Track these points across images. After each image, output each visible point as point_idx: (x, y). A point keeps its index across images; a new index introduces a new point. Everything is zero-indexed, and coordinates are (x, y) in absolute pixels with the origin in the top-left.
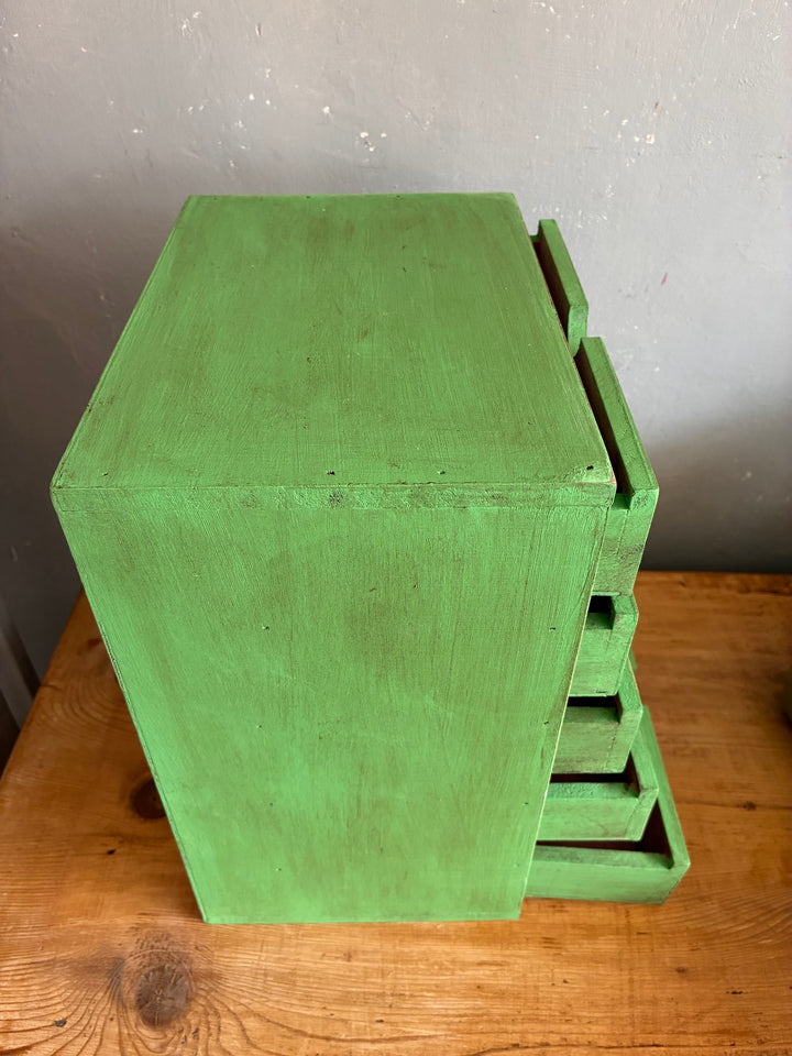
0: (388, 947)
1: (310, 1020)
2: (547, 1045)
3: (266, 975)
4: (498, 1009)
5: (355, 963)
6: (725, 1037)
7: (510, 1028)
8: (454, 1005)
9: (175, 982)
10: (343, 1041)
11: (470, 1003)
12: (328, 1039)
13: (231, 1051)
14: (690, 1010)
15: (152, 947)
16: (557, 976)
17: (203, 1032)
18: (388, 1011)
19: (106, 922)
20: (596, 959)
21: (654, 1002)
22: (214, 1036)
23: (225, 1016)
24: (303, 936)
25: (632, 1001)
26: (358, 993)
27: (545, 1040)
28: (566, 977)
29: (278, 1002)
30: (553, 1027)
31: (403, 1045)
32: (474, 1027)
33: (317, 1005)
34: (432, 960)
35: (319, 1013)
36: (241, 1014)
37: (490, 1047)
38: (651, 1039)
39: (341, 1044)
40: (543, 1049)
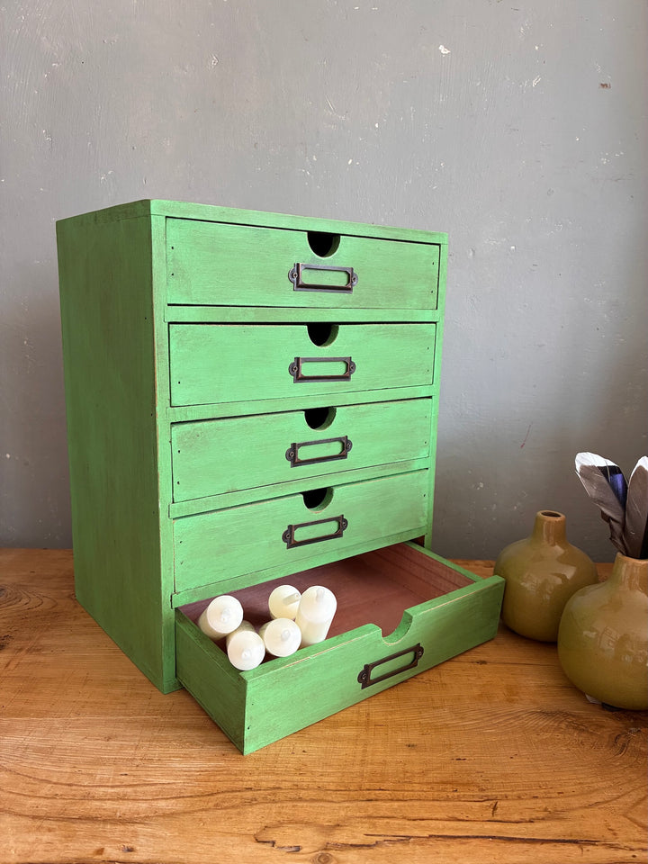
0: (147, 733)
1: (57, 774)
2: (279, 788)
3: (26, 748)
4: (238, 767)
5: (113, 742)
6: (449, 786)
7: (247, 778)
8: (198, 765)
10: (84, 786)
11: (212, 764)
12: (70, 785)
14: (416, 769)
16: (298, 748)
18: (134, 768)
20: (335, 739)
21: (384, 763)
24: (70, 728)
25: (363, 763)
26: (109, 759)
27: (277, 786)
28: (306, 749)
29: (32, 763)
30: (287, 778)
31: (140, 789)
32: (212, 778)
33: (67, 765)
35: (69, 770)
37: (224, 789)
38: (377, 786)
39: (82, 788)
40: (274, 791)
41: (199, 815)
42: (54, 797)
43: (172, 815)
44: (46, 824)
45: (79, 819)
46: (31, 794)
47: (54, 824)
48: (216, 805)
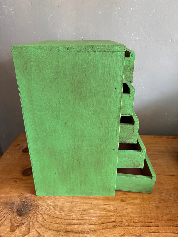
0: (82, 201)
1: (60, 215)
2: (122, 222)
3: (50, 206)
4: (109, 214)
5: (73, 204)
6: (170, 221)
7: (112, 218)
8: (98, 213)
9: (27, 207)
10: (69, 220)
11: (102, 212)
12: (65, 219)
13: (39, 222)
14: (160, 215)
15: (22, 200)
16: (124, 207)
17: (32, 217)
18: (81, 214)
19: (12, 195)
20: (135, 204)
21: (150, 213)
22: (35, 218)
23: (39, 214)
24: (60, 198)
25: (144, 213)
26: (73, 210)
27: (122, 221)
28: (127, 208)
29: (53, 211)
30: (124, 218)
31: (84, 221)
32: (103, 217)
33: (63, 212)
34: (93, 204)
35: (63, 214)
36: (43, 214)
37: (107, 222)
38: (150, 221)
39: (68, 220)
40: (121, 223)
41: (102, 230)
42: (61, 224)
43: (94, 231)
44: (61, 233)
45: (69, 231)
46: (54, 222)
47: (63, 234)
48: (106, 227)
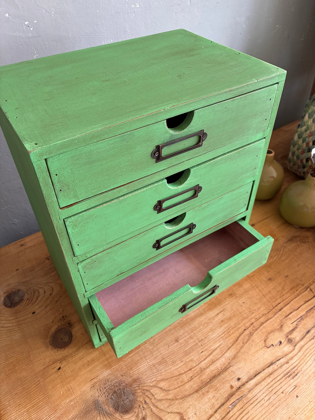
0: (187, 329)
1: (180, 369)
2: (253, 323)
3: (154, 366)
4: (232, 323)
5: (181, 341)
6: (294, 290)
7: (239, 326)
8: (219, 331)
9: (124, 393)
10: (196, 366)
11: (223, 327)
12: (190, 369)
13: (162, 398)
14: (280, 288)
15: (105, 388)
16: (240, 303)
17: (148, 400)
18: (202, 347)
19: (79, 393)
20: (246, 291)
21: (270, 292)
22: (153, 398)
23: (151, 389)
24: (157, 345)
25: (264, 296)
26: (189, 349)
27: (251, 323)
28: (243, 301)
29: (165, 371)
30: (250, 318)
31: (214, 354)
32: (230, 333)
33: (179, 362)
34: (203, 324)
35: (182, 364)
36: (156, 384)
37: (238, 335)
38: (277, 303)
39: (196, 368)
40: (252, 325)
41: (242, 351)
42: (192, 378)
43: (235, 357)
44: (203, 390)
45: (210, 380)
46: (183, 383)
47: (206, 389)
48: (243, 343)
